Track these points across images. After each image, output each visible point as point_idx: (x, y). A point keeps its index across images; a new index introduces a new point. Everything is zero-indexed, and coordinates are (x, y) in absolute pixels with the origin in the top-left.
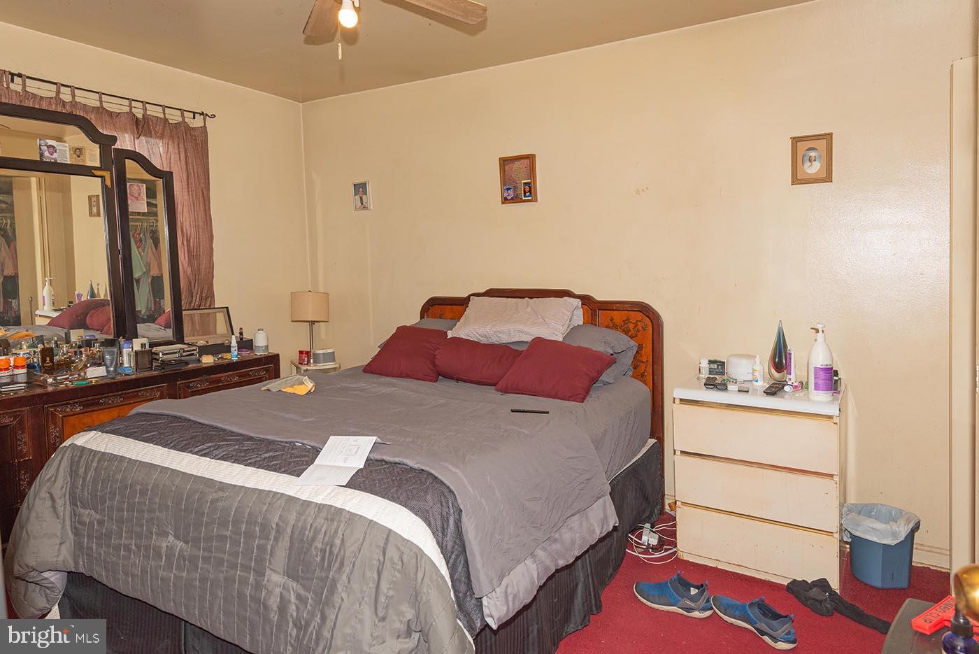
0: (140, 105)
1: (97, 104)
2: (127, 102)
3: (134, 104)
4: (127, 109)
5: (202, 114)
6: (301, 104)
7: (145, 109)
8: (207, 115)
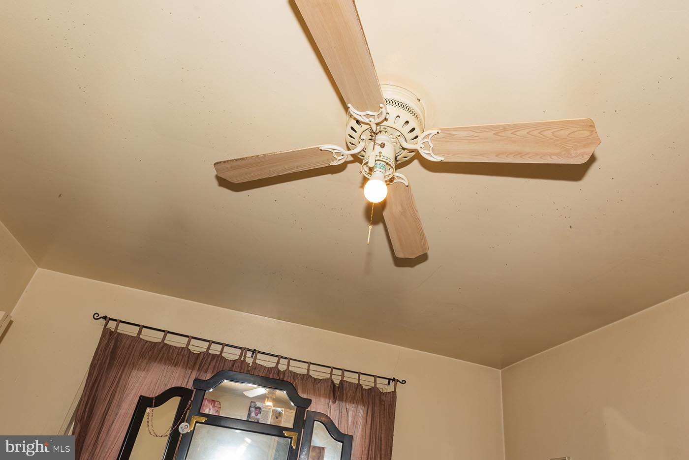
0: (340, 372)
1: (305, 372)
2: (329, 370)
3: (335, 371)
4: (328, 376)
5: (394, 380)
6: (500, 371)
7: (343, 376)
8: (398, 381)
